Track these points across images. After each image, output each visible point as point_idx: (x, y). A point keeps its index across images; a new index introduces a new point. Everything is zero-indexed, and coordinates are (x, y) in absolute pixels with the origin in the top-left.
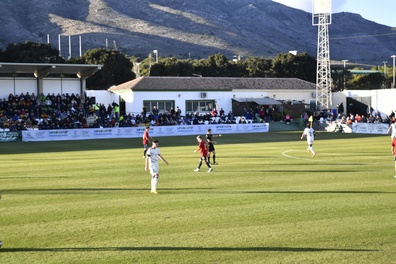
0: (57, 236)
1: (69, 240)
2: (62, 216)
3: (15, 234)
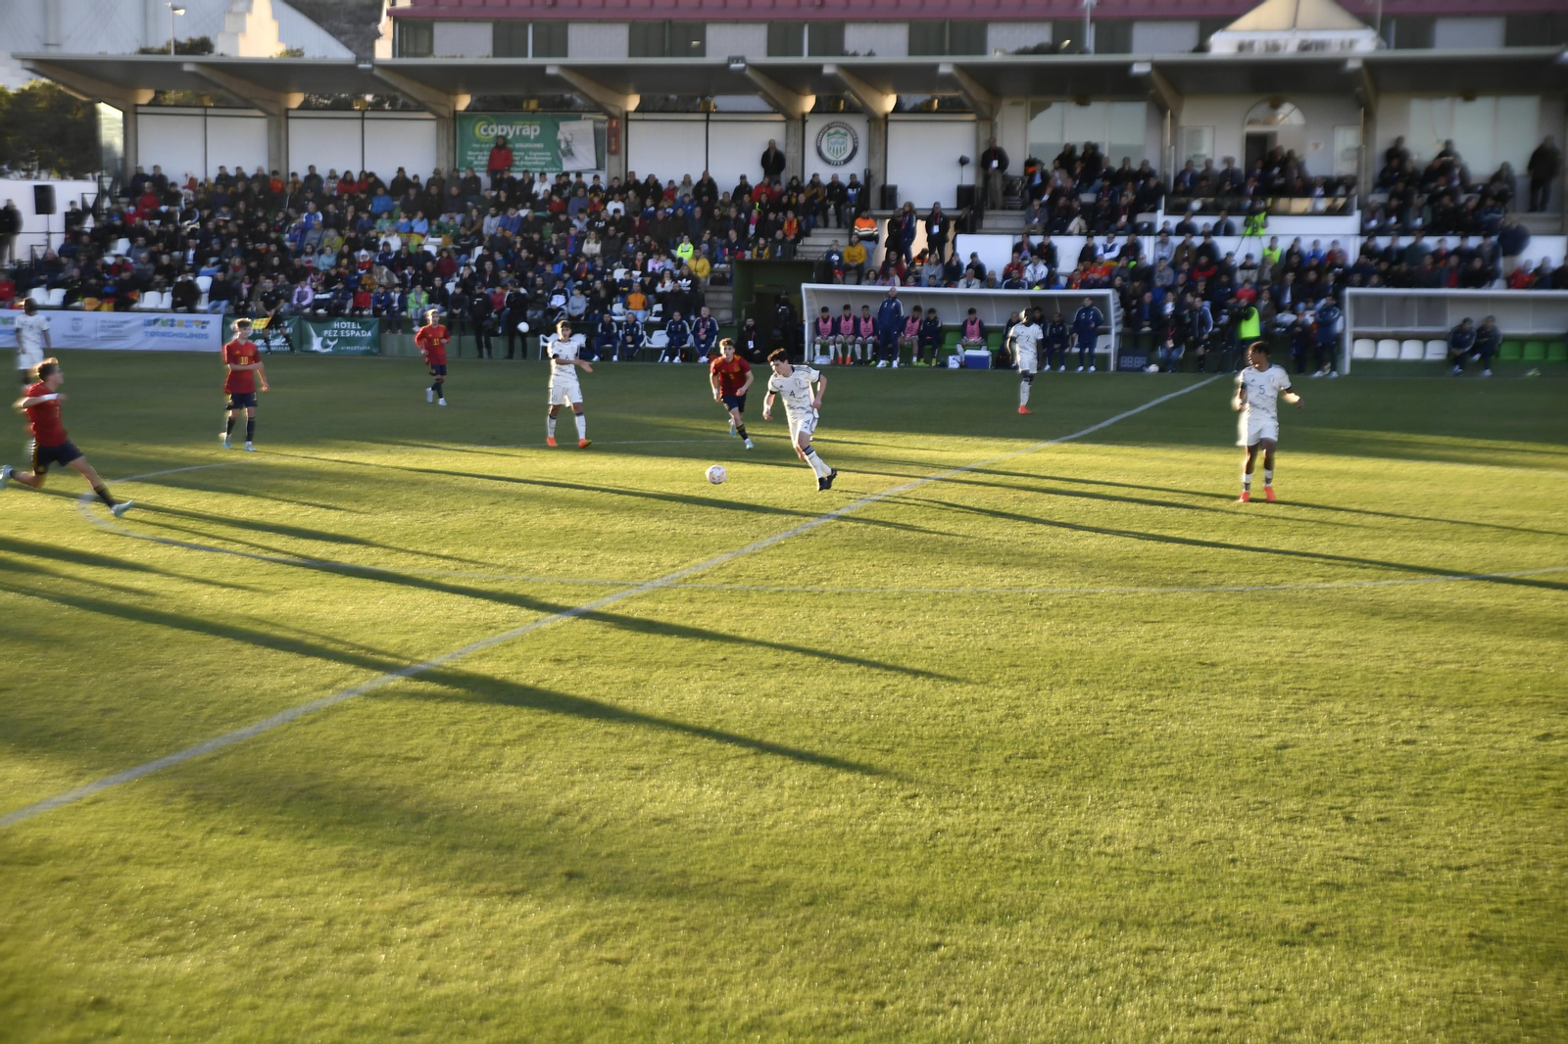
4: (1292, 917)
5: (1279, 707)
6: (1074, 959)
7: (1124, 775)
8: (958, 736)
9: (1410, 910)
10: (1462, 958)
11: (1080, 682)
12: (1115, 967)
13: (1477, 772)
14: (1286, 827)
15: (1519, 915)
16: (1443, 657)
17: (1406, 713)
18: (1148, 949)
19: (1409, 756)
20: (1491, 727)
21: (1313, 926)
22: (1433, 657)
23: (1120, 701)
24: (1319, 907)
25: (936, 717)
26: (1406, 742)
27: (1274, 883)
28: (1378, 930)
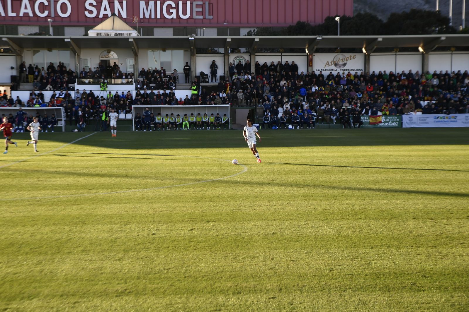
0: (447, 237)
1: (462, 244)
2: (453, 215)
3: (398, 230)
4: (119, 288)
5: (115, 227)
6: (52, 308)
7: (68, 251)
8: (14, 244)
9: (154, 283)
10: (169, 295)
11: (54, 224)
12: (65, 309)
13: (173, 241)
14: (118, 262)
15: (184, 281)
16: (162, 210)
17: (152, 226)
18: (75, 303)
19: (154, 239)
20: (176, 228)
21: (126, 290)
22: (160, 210)
23: (67, 228)
24: (128, 284)
25: (6, 238)
26: (153, 234)
27: (114, 279)
28: (144, 289)
